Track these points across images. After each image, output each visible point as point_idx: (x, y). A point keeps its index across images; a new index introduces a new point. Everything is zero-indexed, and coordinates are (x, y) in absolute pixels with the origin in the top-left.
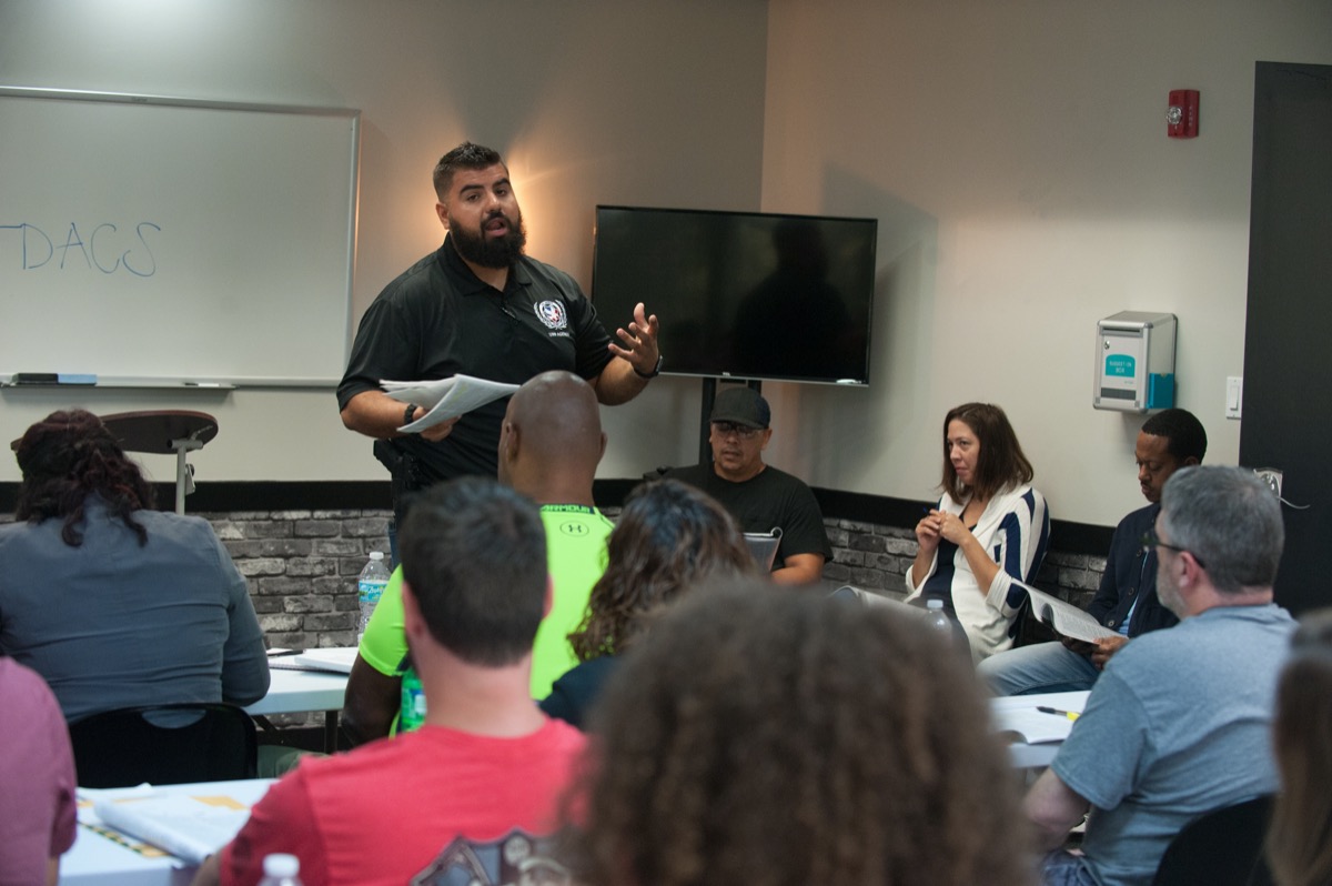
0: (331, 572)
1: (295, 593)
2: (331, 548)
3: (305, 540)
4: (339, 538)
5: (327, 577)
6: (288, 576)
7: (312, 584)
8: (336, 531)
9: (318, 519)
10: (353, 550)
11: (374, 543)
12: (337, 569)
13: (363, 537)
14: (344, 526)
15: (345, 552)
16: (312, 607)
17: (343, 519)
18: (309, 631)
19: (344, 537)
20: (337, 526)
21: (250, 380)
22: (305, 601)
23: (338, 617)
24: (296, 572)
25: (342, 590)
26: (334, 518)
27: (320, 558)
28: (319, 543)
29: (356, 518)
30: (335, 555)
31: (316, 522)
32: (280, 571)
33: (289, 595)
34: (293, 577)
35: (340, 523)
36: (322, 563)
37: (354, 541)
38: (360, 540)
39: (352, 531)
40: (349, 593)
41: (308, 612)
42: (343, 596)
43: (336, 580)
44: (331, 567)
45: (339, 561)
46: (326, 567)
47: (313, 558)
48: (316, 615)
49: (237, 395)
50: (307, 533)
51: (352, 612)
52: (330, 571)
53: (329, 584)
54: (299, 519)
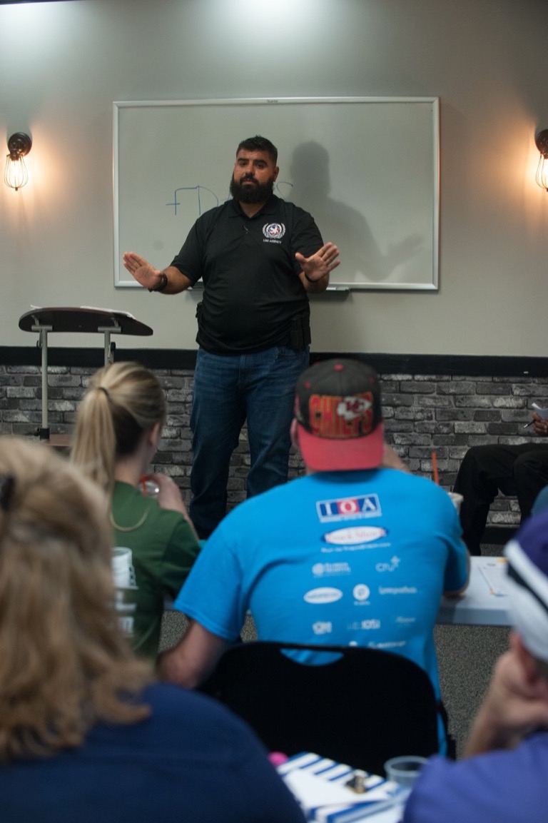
0: (430, 418)
1: (402, 431)
2: (429, 402)
3: (408, 395)
4: (435, 394)
5: (426, 421)
6: (396, 419)
7: (414, 426)
8: (432, 390)
9: (418, 381)
10: (446, 403)
11: (462, 399)
12: (434, 416)
13: (454, 394)
14: (438, 386)
15: (439, 404)
16: (415, 441)
17: (438, 381)
18: (413, 458)
19: (438, 394)
20: (433, 387)
21: (364, 285)
22: (409, 437)
23: (435, 449)
24: (402, 416)
25: (437, 431)
26: (430, 380)
27: (420, 408)
28: (419, 398)
29: (448, 381)
30: (432, 406)
31: (416, 383)
32: (390, 415)
33: (397, 432)
34: (399, 420)
35: (436, 384)
36: (422, 411)
37: (447, 397)
38: (452, 397)
39: (445, 390)
40: (443, 433)
41: (412, 445)
42: (439, 435)
43: (433, 424)
44: (429, 415)
45: (435, 411)
46: (425, 414)
47: (415, 407)
48: (418, 447)
49: (355, 295)
50: (410, 390)
51: (446, 447)
52: (428, 417)
53: (427, 426)
54: (403, 380)
